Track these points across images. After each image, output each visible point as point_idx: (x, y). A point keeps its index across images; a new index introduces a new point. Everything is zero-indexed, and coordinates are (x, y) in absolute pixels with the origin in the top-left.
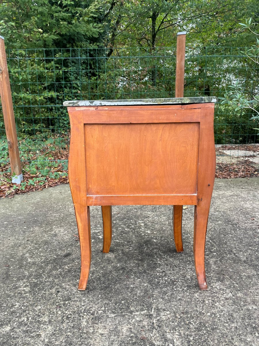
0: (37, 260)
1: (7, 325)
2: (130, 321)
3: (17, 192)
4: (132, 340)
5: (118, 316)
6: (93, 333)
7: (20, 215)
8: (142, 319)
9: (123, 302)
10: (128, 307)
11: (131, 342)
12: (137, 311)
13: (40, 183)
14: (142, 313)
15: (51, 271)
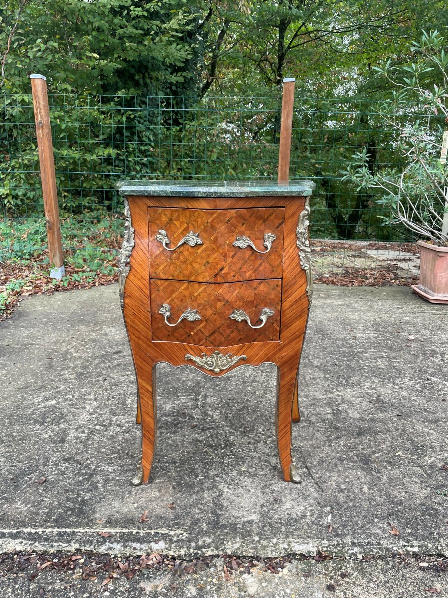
0: (84, 355)
1: (53, 400)
2: (175, 402)
3: (57, 288)
4: (174, 414)
7: (62, 313)
8: (187, 401)
9: (171, 389)
12: (184, 396)
13: (88, 280)
14: (189, 397)
15: (98, 364)
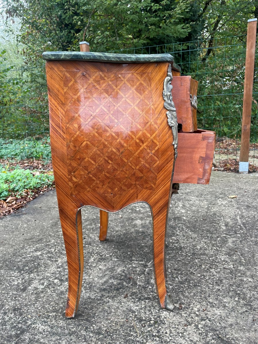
1: (40, 251)
2: (127, 266)
4: (121, 277)
5: (120, 260)
6: (95, 267)
8: (137, 266)
9: (129, 253)
10: (131, 257)
11: (119, 278)
12: (137, 261)
14: (140, 263)
